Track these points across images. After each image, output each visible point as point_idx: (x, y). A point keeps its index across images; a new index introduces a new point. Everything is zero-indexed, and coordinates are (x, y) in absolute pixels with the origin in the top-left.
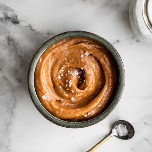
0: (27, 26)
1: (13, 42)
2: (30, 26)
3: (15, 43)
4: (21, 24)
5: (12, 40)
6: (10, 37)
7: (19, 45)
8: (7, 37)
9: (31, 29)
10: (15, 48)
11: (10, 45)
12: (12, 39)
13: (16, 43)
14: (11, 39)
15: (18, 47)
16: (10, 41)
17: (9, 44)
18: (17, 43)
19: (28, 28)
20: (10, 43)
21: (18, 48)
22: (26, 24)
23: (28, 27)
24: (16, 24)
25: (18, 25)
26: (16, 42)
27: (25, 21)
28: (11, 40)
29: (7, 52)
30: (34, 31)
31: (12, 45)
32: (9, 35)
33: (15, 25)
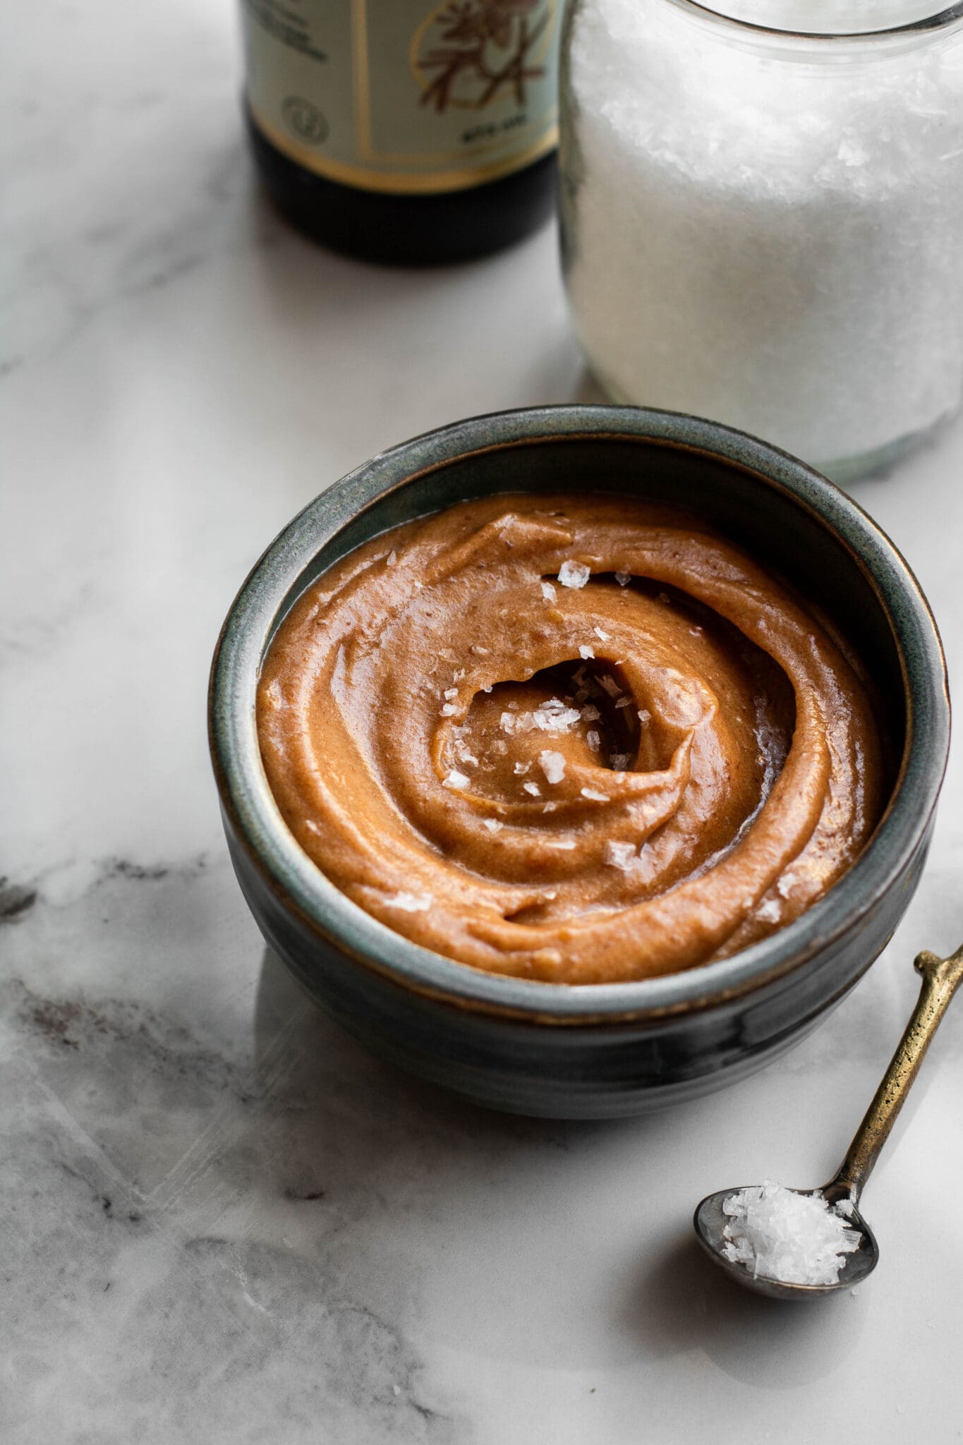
0: (99, 882)
1: (85, 1016)
2: (122, 867)
3: (100, 1014)
4: (54, 890)
5: (71, 1010)
6: (49, 1005)
7: (136, 1007)
8: (24, 1018)
9: (141, 875)
10: (121, 1038)
11: (75, 1045)
12: (69, 1005)
13: (109, 1013)
14: (60, 1008)
15: (139, 1018)
16: (61, 1027)
17: (66, 1042)
18: (121, 1005)
19: (120, 885)
20: (69, 1035)
21: (143, 1029)
22: (84, 874)
23: (113, 876)
24: (23, 914)
25: (38, 908)
26: (99, 1005)
27: (70, 863)
28: (60, 1016)
29: (92, 1093)
30: (160, 874)
31: (90, 1039)
32: (30, 996)
33: (16, 922)
